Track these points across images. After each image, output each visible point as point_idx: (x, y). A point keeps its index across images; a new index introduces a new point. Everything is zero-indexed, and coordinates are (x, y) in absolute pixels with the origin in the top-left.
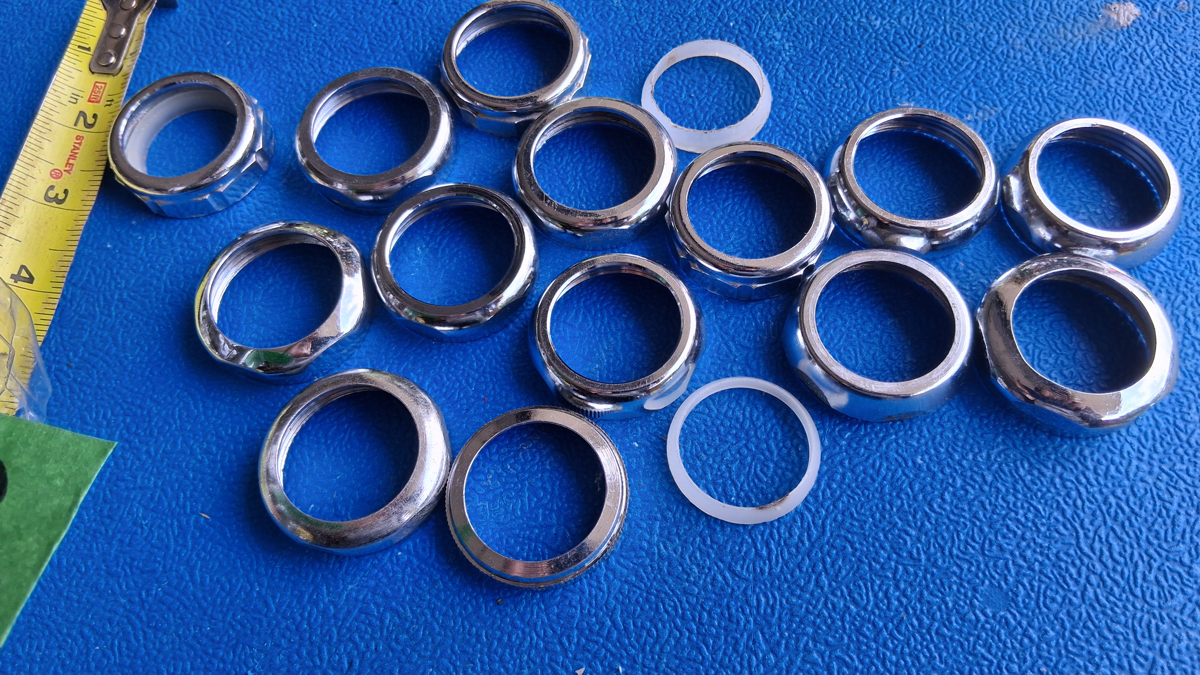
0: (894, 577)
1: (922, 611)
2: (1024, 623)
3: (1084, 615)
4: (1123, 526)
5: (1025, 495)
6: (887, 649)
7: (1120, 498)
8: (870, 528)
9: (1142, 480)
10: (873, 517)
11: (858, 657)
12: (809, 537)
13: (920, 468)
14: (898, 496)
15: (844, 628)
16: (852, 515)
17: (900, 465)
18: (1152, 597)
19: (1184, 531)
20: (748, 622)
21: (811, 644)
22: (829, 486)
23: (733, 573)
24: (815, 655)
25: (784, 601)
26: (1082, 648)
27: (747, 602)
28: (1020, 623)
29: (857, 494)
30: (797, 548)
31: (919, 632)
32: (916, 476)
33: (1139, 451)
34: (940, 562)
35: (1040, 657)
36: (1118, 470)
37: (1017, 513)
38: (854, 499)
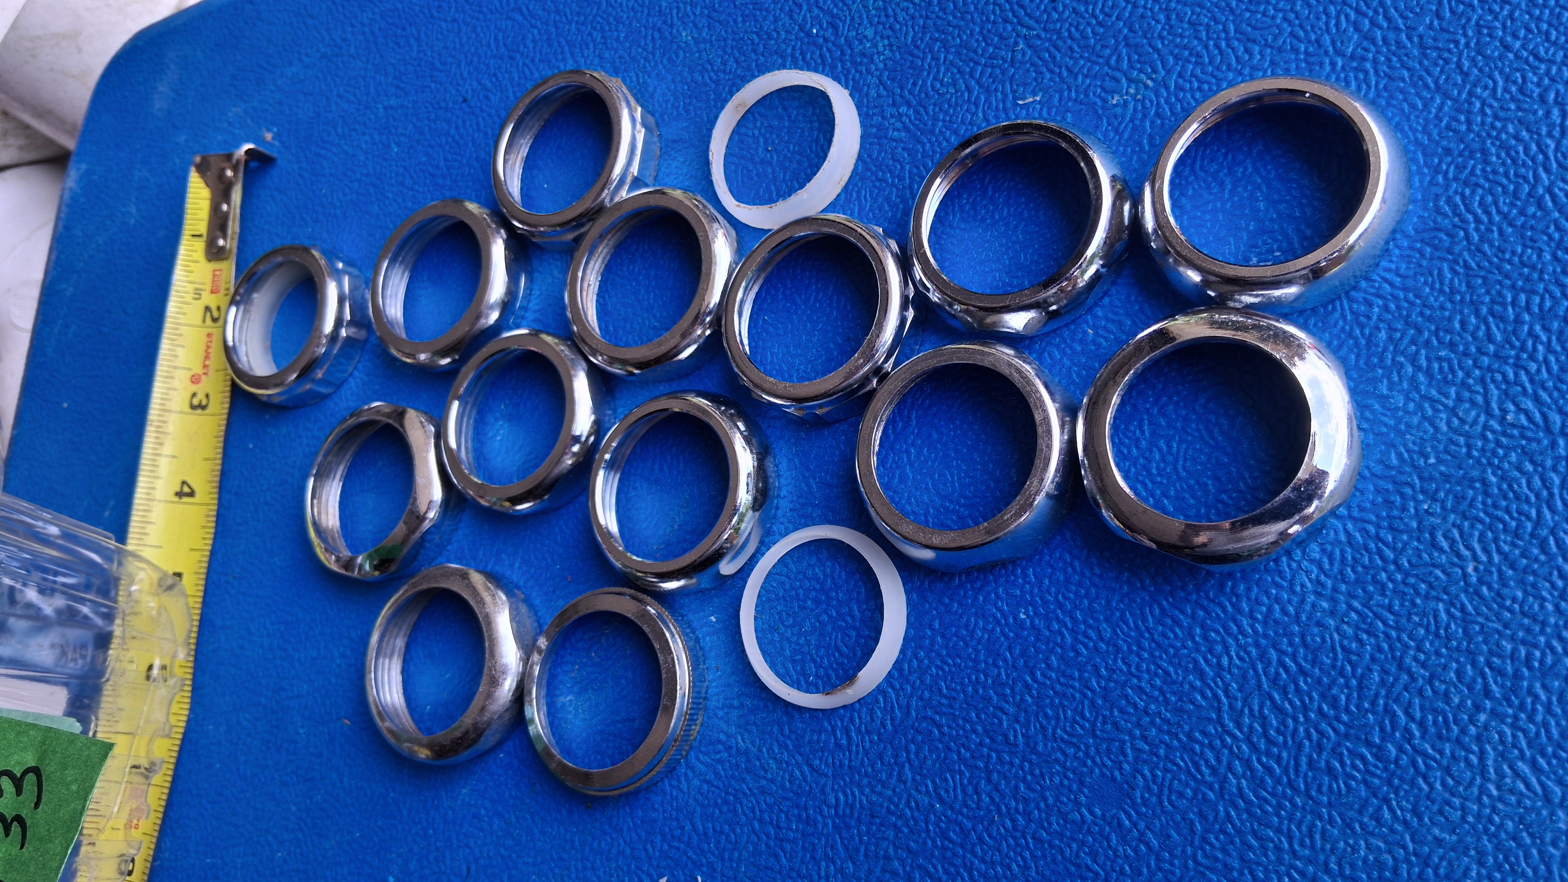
0: (986, 767)
1: (1017, 810)
2: (1142, 825)
3: (1222, 814)
4: (1285, 693)
5: (1151, 654)
6: (975, 856)
7: (1284, 653)
8: (961, 707)
9: (1319, 624)
10: (964, 692)
11: (943, 867)
12: (892, 719)
13: (1021, 624)
14: (995, 665)
15: (928, 831)
16: (940, 690)
17: (998, 623)
18: (1319, 790)
19: (1377, 695)
20: (826, 825)
21: (891, 850)
22: (915, 655)
23: (810, 766)
24: (896, 863)
25: (864, 799)
26: (1216, 859)
27: (825, 802)
28: (1135, 825)
29: (948, 665)
30: (879, 735)
31: (1012, 837)
32: (1017, 636)
33: (1319, 582)
34: (1040, 748)
35: (1160, 869)
36: (1284, 612)
37: (1139, 679)
38: (943, 670)
